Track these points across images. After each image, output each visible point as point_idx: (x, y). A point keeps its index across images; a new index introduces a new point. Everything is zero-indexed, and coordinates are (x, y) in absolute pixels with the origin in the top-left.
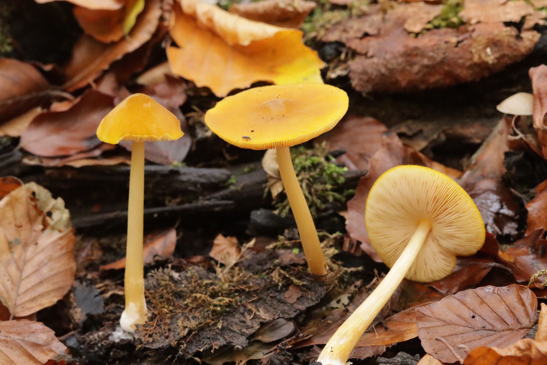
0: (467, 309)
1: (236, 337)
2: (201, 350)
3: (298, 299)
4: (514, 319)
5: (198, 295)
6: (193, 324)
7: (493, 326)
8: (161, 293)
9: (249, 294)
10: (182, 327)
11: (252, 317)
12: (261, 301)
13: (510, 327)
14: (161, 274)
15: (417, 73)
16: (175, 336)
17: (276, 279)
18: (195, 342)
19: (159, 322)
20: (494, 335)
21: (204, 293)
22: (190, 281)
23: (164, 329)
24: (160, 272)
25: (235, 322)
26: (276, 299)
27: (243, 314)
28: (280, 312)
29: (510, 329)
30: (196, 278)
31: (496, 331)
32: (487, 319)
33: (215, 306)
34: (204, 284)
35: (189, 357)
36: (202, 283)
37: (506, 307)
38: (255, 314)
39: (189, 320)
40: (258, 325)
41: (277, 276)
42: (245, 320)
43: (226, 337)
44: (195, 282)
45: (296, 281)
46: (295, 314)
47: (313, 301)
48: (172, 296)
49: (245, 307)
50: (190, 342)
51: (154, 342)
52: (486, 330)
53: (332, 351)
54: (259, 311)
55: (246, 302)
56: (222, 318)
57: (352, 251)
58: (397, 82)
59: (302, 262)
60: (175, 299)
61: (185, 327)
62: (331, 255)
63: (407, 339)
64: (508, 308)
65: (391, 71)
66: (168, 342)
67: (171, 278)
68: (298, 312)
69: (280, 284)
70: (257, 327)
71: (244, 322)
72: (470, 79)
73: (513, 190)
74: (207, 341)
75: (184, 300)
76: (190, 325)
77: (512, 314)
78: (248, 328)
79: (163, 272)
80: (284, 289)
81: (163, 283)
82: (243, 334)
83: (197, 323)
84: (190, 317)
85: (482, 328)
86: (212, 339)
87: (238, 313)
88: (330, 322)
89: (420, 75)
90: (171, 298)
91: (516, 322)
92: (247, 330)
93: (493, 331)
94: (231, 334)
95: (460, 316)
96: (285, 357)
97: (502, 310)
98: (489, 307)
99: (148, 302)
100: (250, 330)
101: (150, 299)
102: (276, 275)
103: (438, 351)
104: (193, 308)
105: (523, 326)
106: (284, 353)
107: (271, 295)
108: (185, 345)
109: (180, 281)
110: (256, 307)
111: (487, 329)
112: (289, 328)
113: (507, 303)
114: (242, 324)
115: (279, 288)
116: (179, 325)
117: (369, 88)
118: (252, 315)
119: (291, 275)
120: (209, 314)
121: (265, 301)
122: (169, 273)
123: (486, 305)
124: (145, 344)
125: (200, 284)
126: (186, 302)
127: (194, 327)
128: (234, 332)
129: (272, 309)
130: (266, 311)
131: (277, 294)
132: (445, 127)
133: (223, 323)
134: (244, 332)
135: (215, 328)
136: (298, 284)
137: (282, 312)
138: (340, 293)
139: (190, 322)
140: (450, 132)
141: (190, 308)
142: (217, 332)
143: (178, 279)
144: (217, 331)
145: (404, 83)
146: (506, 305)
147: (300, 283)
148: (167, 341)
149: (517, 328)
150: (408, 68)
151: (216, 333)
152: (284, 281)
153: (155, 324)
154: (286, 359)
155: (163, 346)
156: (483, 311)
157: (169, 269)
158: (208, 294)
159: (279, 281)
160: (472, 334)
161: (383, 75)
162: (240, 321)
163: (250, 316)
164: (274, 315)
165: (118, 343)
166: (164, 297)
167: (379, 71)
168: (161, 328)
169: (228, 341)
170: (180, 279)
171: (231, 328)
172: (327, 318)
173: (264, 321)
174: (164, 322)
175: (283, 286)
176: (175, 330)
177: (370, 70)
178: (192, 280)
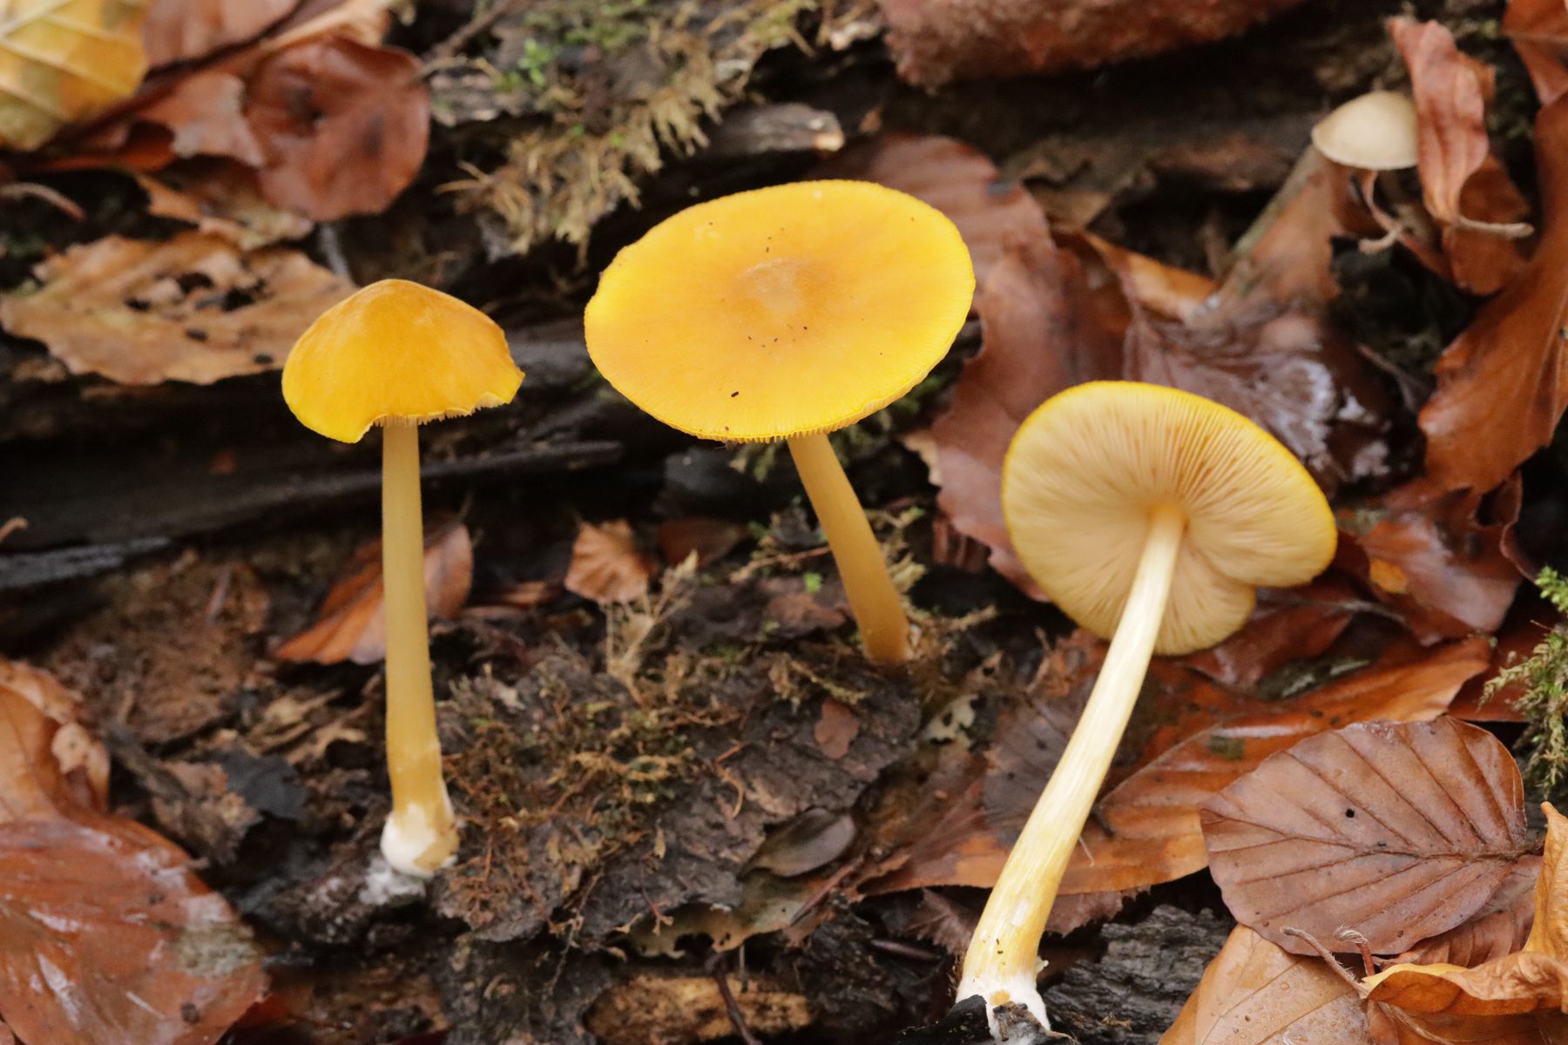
0: (1329, 790)
1: (708, 876)
2: (626, 929)
3: (851, 743)
4: (1462, 823)
5: (585, 758)
6: (589, 850)
7: (1405, 840)
8: (482, 756)
9: (715, 737)
10: (561, 866)
11: (738, 808)
12: (753, 755)
13: (1456, 848)
14: (470, 695)
15: (1075, 31)
16: (549, 893)
17: (783, 687)
18: (601, 901)
19: (498, 854)
20: (1413, 871)
21: (598, 746)
22: (548, 708)
23: (516, 876)
24: (464, 691)
25: (695, 827)
26: (793, 746)
27: (711, 801)
28: (810, 788)
29: (1458, 855)
30: (564, 697)
31: (1417, 857)
32: (1387, 819)
33: (634, 785)
34: (590, 716)
35: (595, 949)
36: (583, 711)
37: (1436, 785)
38: (744, 798)
39: (575, 839)
40: (760, 834)
41: (785, 680)
42: (720, 819)
43: (681, 878)
44: (564, 710)
45: (838, 692)
46: (855, 794)
47: (892, 747)
48: (512, 765)
49: (713, 777)
50: (591, 905)
51: (497, 920)
52: (1389, 853)
53: (1000, 952)
54: (754, 790)
55: (713, 761)
56: (659, 820)
57: (959, 560)
58: (1020, 53)
59: (838, 620)
60: (520, 770)
61: (570, 865)
62: (908, 585)
63: (1177, 874)
64: (1440, 790)
65: (1003, 27)
66: (535, 916)
67: (498, 704)
68: (861, 787)
69: (796, 701)
70: (758, 840)
71: (719, 826)
72: (1219, 33)
73: (1366, 351)
74: (634, 899)
75: (547, 772)
76: (581, 854)
77: (1453, 808)
78: (734, 843)
79: (473, 689)
80: (807, 713)
81: (483, 726)
82: (724, 865)
83: (598, 846)
84: (577, 829)
85: (1378, 848)
86: (648, 890)
87: (699, 799)
88: (940, 794)
89: (1084, 35)
90: (511, 771)
91: (1469, 833)
92: (734, 850)
93: (1410, 855)
94: (694, 866)
95: (1315, 815)
96: (852, 931)
97: (1422, 793)
98: (1389, 784)
99: (452, 788)
100: (740, 851)
101: (455, 779)
102: (780, 678)
103: (1271, 918)
104: (575, 795)
105: (1493, 849)
106: (846, 919)
107: (775, 735)
108: (581, 919)
109: (524, 711)
110: (743, 775)
111: (1391, 850)
112: (842, 833)
113: (1435, 772)
114: (715, 833)
115: (794, 710)
116: (551, 857)
117: (945, 73)
118: (736, 801)
119: (820, 674)
120: (623, 814)
121: (763, 756)
122: (489, 691)
123: (1378, 778)
124: (477, 931)
125: (580, 717)
126: (552, 780)
127: (594, 861)
128: (700, 859)
129: (789, 782)
130: (773, 791)
131: (791, 729)
132: (1153, 152)
133: (665, 834)
134: (727, 861)
135: (647, 856)
136: (844, 700)
137: (816, 789)
138: (948, 698)
139: (580, 845)
140: (1167, 163)
141: (566, 795)
142: (657, 868)
143: (516, 708)
144: (657, 865)
145: (1040, 59)
146: (1434, 778)
147: (855, 697)
148: (532, 913)
149: (1475, 854)
150: (1049, 16)
151: (654, 869)
152: (804, 692)
153: (488, 861)
154: (855, 934)
155: (525, 933)
156: (1372, 795)
157: (489, 680)
158: (609, 749)
159: (792, 694)
160: (1354, 864)
161: (981, 39)
162: (708, 823)
163: (734, 808)
164: (797, 799)
165: (385, 906)
166: (492, 770)
167: (971, 28)
168: (505, 871)
169: (689, 892)
170: (522, 706)
171: (689, 848)
172: (930, 782)
173: (772, 820)
174: (510, 855)
175: (804, 703)
176: (546, 875)
177: (943, 26)
178: (555, 705)
